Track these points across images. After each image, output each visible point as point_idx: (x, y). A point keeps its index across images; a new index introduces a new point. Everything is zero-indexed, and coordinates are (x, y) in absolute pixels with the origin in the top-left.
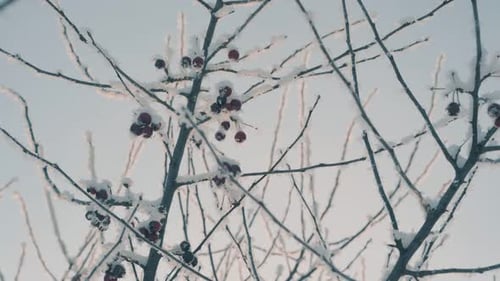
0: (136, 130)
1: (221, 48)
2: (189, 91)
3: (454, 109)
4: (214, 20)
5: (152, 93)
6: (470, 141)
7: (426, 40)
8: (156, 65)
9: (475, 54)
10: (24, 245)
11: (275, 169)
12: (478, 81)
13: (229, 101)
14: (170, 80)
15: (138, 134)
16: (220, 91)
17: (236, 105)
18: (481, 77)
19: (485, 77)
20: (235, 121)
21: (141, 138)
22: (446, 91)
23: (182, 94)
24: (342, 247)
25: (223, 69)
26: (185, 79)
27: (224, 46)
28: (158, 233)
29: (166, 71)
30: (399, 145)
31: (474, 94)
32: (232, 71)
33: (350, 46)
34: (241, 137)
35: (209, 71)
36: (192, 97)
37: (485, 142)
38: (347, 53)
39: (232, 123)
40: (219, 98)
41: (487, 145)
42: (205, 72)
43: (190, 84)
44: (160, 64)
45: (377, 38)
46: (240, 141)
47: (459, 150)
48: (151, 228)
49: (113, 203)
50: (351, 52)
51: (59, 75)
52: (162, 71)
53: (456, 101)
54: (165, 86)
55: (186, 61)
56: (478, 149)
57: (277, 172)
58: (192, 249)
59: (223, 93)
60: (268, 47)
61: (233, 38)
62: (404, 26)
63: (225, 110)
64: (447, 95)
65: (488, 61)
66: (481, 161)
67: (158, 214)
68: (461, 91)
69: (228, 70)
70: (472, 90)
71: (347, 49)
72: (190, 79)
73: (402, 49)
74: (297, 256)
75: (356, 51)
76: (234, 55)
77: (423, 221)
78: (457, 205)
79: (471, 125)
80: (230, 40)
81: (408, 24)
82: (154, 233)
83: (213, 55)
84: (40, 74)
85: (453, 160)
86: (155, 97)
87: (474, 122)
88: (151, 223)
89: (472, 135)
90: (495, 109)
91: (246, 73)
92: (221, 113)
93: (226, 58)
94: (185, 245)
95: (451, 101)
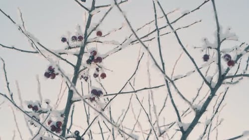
0: (47, 75)
1: (93, 30)
2: (78, 53)
3: (206, 58)
4: (90, 16)
5: (59, 55)
6: (218, 73)
7: (200, 21)
8: (62, 40)
9: (216, 29)
10: (14, 131)
11: (122, 92)
12: (219, 43)
13: (95, 58)
14: (70, 48)
15: (48, 77)
16: (91, 53)
17: (99, 60)
18: (221, 41)
19: (223, 40)
20: (101, 68)
21: (50, 79)
22: (202, 49)
23: (75, 55)
24: (170, 127)
25: (95, 41)
26: (77, 47)
27: (95, 29)
28: (61, 128)
29: (68, 43)
30: (185, 76)
31: (218, 49)
32: (100, 42)
33: (157, 27)
34: (104, 76)
35: (88, 43)
36: (80, 56)
37: (226, 74)
38: (155, 30)
39: (100, 69)
40: (90, 57)
41: (227, 75)
42: (86, 43)
43: (79, 49)
44: (64, 40)
45: (168, 22)
46: (103, 78)
47: (212, 79)
48: (57, 125)
49: (41, 112)
50: (157, 30)
51: (13, 48)
52: (65, 43)
53: (207, 54)
54: (67, 51)
55: (74, 38)
56: (222, 78)
57: (122, 93)
58: (81, 135)
59: (92, 54)
60: (121, 29)
61: (98, 25)
62: (185, 15)
63: (93, 62)
64: (203, 51)
65: (223, 32)
66: (224, 83)
67: (61, 117)
68: (211, 48)
69: (98, 42)
70: (217, 47)
71: (156, 28)
72: (79, 46)
73: (188, 27)
74: (148, 132)
75: (160, 29)
76: (99, 34)
77: (194, 116)
78: (219, 105)
79: (217, 65)
80: (97, 26)
81: (186, 14)
82: (59, 127)
83: (90, 34)
84: (4, 48)
85: (209, 84)
86: (59, 57)
87: (219, 64)
88: (57, 122)
89: (218, 71)
90: (227, 57)
91: (107, 42)
92: (92, 64)
93: (96, 36)
94: (77, 133)
95: (205, 54)
